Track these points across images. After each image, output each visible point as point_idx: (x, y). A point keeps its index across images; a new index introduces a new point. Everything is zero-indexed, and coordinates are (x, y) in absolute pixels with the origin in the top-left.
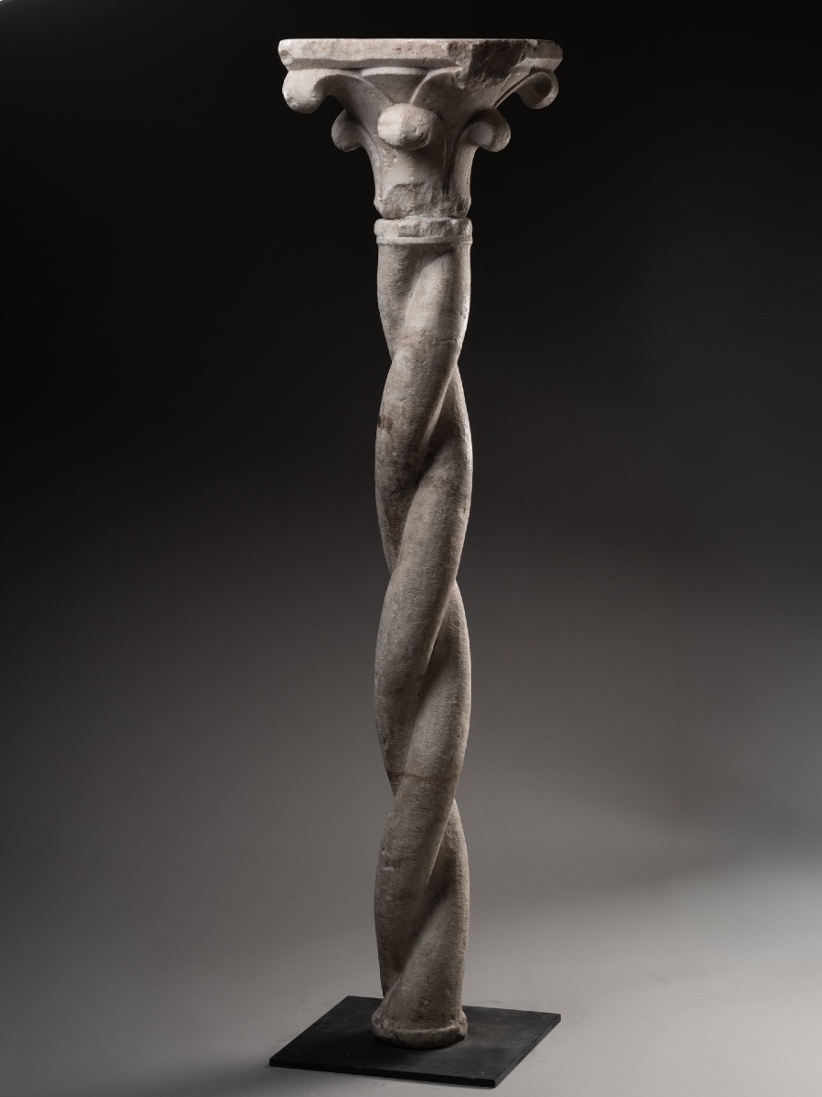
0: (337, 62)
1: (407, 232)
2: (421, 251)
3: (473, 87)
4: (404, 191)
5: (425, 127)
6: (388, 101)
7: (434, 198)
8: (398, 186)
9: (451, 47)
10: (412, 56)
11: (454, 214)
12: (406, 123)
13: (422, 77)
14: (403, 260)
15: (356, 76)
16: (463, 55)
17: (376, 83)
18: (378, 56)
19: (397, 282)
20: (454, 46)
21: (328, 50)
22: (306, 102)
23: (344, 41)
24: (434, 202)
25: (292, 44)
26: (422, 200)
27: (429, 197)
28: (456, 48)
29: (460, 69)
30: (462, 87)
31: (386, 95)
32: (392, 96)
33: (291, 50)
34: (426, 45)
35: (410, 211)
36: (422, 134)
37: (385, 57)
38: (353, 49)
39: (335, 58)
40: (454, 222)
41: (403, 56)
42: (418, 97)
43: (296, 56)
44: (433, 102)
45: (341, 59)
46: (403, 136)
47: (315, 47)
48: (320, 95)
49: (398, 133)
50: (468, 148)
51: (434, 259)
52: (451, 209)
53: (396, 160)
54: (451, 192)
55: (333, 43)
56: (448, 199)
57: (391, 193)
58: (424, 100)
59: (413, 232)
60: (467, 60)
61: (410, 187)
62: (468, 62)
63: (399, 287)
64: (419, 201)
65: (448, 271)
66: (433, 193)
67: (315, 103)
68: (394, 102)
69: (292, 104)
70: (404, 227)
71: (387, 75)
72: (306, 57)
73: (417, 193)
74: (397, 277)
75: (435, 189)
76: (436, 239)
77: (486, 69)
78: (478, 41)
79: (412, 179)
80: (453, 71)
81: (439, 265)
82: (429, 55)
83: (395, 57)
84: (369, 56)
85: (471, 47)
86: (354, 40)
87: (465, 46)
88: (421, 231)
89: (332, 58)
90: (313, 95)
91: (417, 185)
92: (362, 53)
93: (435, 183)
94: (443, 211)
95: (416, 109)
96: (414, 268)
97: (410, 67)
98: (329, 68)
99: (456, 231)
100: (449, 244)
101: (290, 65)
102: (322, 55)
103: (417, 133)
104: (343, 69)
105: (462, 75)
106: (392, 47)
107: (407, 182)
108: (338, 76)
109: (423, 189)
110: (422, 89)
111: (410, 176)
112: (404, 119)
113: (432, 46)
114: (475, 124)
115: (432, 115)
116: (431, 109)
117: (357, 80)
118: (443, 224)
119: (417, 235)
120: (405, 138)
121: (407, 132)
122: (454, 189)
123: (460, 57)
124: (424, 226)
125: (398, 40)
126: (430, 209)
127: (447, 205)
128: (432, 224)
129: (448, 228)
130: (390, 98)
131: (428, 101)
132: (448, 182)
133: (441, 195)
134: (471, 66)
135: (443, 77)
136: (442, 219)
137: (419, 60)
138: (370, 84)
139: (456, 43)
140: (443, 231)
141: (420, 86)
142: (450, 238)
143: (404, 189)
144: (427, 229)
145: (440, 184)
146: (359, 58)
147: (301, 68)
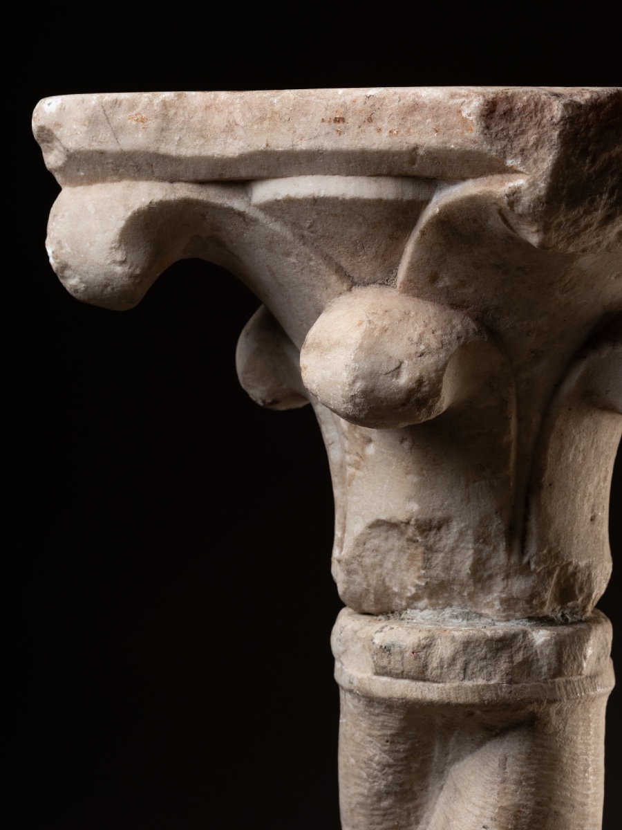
0: (178, 160)
1: (395, 663)
2: (439, 721)
3: (570, 239)
4: (395, 541)
5: (429, 361)
6: (333, 279)
7: (479, 565)
8: (377, 524)
9: (490, 112)
10: (377, 140)
11: (547, 610)
12: (369, 348)
13: (417, 206)
14: (392, 740)
15: (237, 203)
16: (531, 137)
17: (294, 225)
18: (282, 141)
19: (380, 796)
20: (502, 108)
21: (153, 124)
22: (101, 278)
23: (196, 98)
24: (480, 576)
25: (62, 109)
26: (447, 569)
27: (465, 562)
28: (508, 114)
29: (520, 182)
30: (534, 239)
31: (327, 259)
32: (345, 263)
33: (59, 125)
34: (415, 107)
35: (416, 598)
36: (420, 382)
37: (303, 146)
38: (218, 120)
39: (170, 149)
40: (541, 636)
41: (350, 141)
42: (413, 267)
43: (72, 145)
44: (462, 284)
45: (187, 151)
46: (359, 385)
47: (120, 117)
48: (139, 258)
49: (345, 377)
50: (587, 422)
51: (481, 743)
52: (533, 597)
53: (371, 450)
54: (532, 548)
55: (165, 104)
56: (525, 570)
57: (361, 542)
58: (434, 279)
59: (410, 665)
60: (542, 152)
61: (411, 531)
62: (547, 159)
63: (386, 813)
64: (438, 572)
65: (519, 783)
66: (478, 551)
67: (125, 281)
68: (352, 282)
69: (71, 282)
70: (387, 650)
71: (316, 202)
72: (96, 146)
73: (430, 549)
74: (381, 785)
75: (482, 538)
76: (478, 690)
77: (611, 181)
78: (584, 94)
79: (414, 507)
80: (499, 187)
81: (494, 764)
82: (425, 137)
83: (328, 144)
84: (259, 144)
85: (556, 110)
86: (223, 95)
87: (538, 108)
88: (434, 663)
89: (164, 149)
90: (119, 256)
91: (428, 527)
92: (240, 132)
93: (484, 522)
94: (509, 604)
95: (410, 304)
96: (426, 762)
97: (377, 175)
98: (162, 179)
99: (544, 665)
100: (520, 705)
101: (61, 169)
102: (136, 140)
103: (404, 380)
104: (202, 183)
105: (526, 200)
106: (321, 114)
107: (401, 516)
108: (186, 203)
109: (449, 538)
110: (419, 243)
111: (409, 498)
112: (368, 334)
113: (435, 109)
114: (606, 351)
115: (460, 323)
116: (456, 305)
117: (241, 215)
118: (502, 644)
119: (421, 675)
120: (366, 393)
121: (372, 375)
122: (543, 541)
123: (519, 143)
124: (443, 650)
125: (340, 91)
126: (471, 596)
127: (520, 585)
128: (467, 644)
129: (519, 658)
130: (339, 270)
131: (445, 281)
132: (526, 519)
133: (500, 558)
134: (559, 172)
135: (474, 209)
136: (502, 628)
137: (399, 154)
138: (276, 227)
139: (509, 99)
140: (503, 665)
141: (416, 234)
142: (527, 687)
143: (395, 533)
144: (454, 659)
145: (497, 525)
146: (232, 147)
147: (92, 179)
